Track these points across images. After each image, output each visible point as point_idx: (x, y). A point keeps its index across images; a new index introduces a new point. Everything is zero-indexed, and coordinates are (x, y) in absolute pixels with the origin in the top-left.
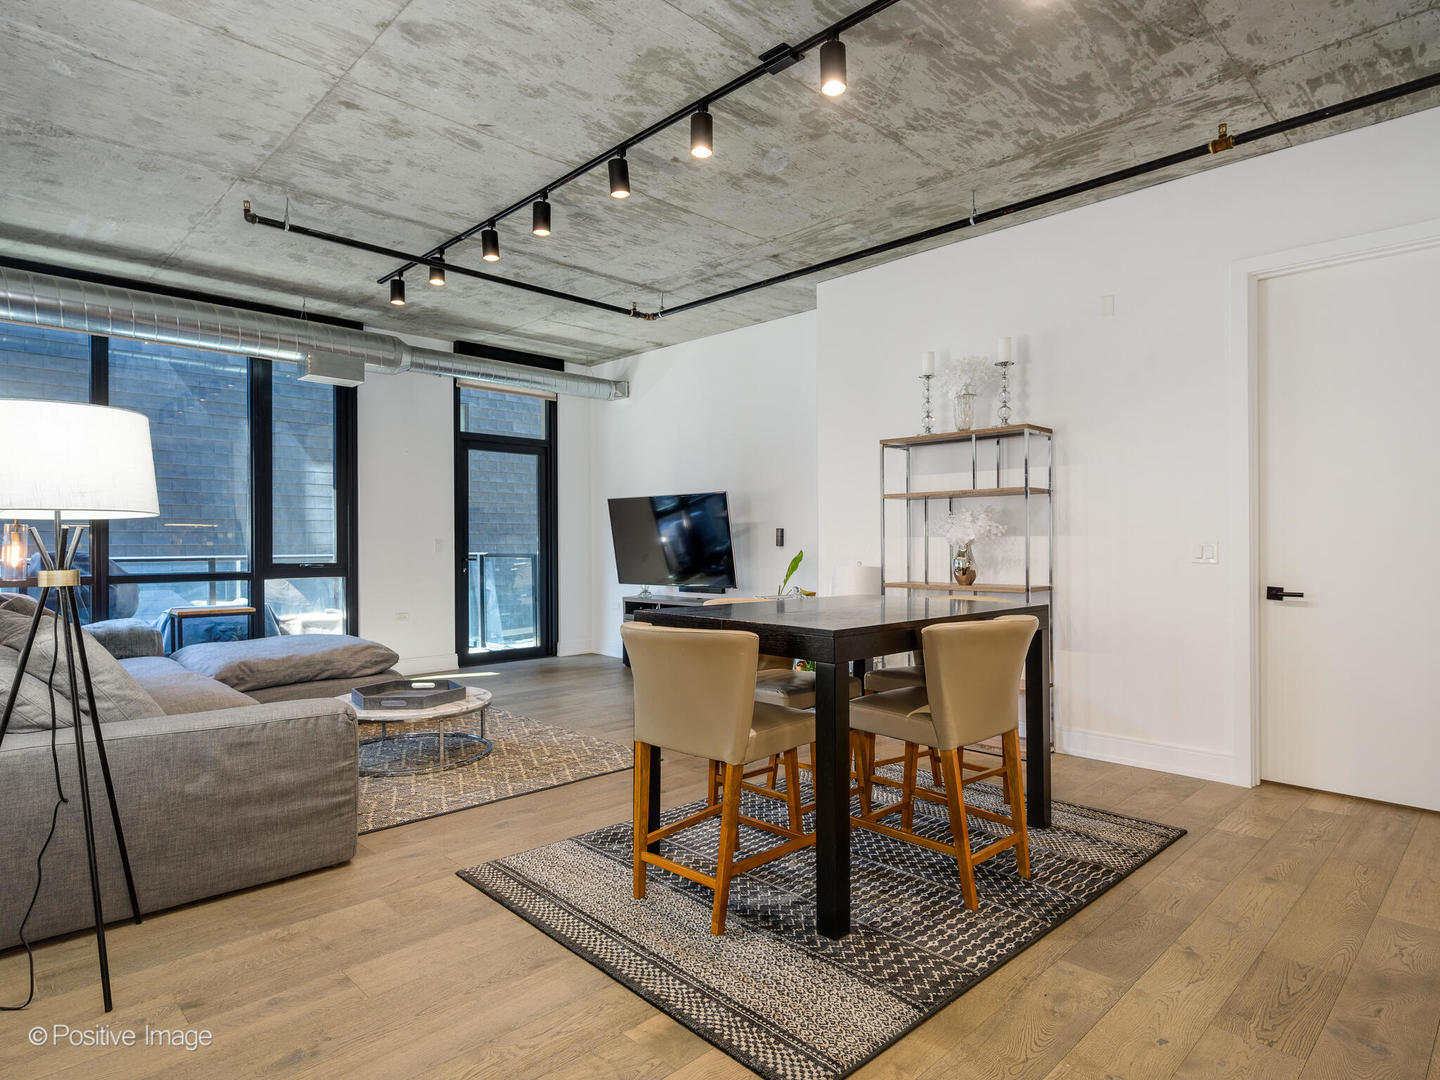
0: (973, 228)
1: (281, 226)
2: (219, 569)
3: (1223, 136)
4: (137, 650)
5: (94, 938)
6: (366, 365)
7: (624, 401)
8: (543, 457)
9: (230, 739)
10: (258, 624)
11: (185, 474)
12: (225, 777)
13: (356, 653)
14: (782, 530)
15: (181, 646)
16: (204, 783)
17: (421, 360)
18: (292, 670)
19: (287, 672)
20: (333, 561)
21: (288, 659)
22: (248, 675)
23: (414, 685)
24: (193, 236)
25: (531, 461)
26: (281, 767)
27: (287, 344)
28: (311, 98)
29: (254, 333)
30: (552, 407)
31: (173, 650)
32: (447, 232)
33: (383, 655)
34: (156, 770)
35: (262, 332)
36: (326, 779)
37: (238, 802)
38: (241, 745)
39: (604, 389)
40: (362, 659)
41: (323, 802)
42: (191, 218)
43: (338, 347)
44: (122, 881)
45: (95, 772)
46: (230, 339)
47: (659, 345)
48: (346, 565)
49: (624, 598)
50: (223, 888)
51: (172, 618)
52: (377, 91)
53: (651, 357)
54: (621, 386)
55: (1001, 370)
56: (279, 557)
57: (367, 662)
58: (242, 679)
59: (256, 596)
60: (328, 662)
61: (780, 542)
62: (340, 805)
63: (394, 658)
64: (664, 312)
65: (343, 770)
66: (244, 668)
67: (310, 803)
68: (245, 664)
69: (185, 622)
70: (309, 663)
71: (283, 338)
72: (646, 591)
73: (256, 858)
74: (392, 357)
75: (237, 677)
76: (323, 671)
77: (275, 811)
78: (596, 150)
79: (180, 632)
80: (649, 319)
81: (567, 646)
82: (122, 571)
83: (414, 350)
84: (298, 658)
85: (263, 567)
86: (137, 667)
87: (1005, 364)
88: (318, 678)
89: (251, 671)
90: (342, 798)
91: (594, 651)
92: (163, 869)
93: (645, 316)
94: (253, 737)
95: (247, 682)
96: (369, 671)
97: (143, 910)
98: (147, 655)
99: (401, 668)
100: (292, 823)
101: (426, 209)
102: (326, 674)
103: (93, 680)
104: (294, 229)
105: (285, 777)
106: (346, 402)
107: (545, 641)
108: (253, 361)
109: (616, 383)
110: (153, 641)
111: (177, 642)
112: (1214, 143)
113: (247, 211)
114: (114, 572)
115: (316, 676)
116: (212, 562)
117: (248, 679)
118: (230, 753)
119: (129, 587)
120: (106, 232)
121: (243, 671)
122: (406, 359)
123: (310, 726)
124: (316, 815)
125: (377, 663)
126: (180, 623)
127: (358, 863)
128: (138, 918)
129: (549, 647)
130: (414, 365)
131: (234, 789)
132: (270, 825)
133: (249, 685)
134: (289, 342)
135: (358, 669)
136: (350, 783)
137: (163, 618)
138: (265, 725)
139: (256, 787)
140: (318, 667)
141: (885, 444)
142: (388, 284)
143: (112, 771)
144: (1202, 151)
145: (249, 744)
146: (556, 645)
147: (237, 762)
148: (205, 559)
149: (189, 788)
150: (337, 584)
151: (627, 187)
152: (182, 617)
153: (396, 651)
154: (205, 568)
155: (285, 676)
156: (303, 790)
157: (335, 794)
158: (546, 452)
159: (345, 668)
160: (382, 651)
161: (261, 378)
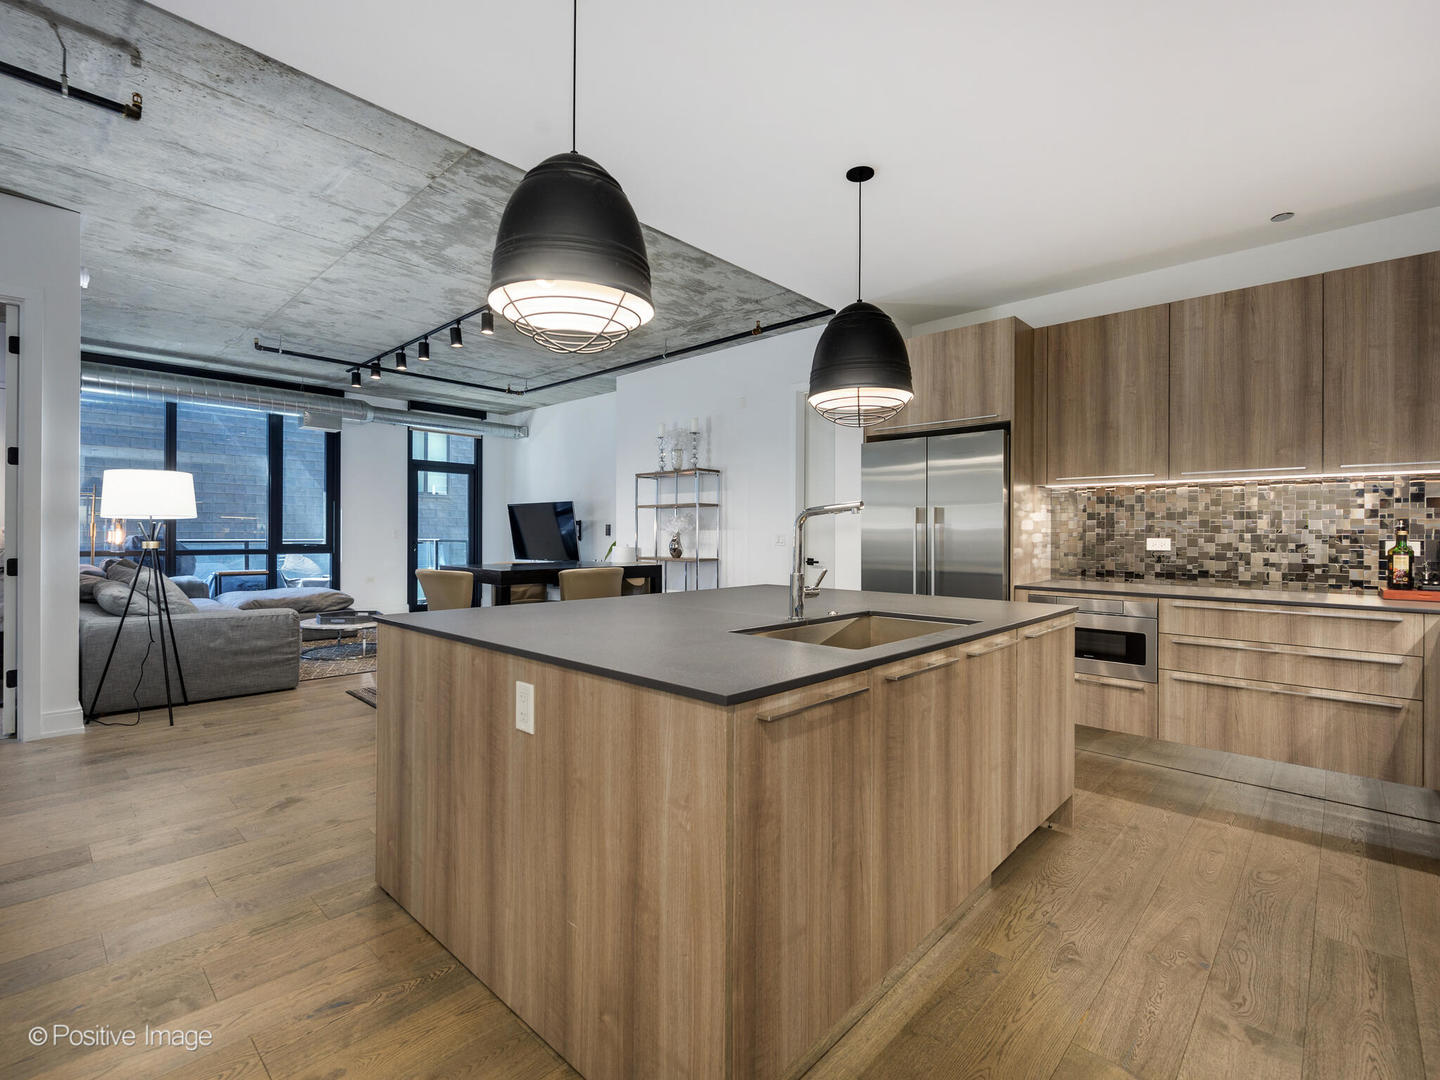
0: (665, 360)
1: (277, 351)
2: (250, 547)
3: (758, 327)
4: (192, 594)
5: (167, 709)
6: (344, 419)
7: (527, 438)
8: (474, 476)
9: (233, 623)
10: (273, 580)
11: (234, 480)
12: (230, 641)
13: (328, 597)
14: (609, 526)
15: (221, 593)
16: (219, 643)
20: (323, 543)
21: (284, 599)
23: (356, 613)
24: (229, 349)
25: (465, 479)
26: (258, 638)
27: (292, 408)
28: (284, 300)
29: (269, 401)
30: (479, 443)
31: (216, 595)
32: (379, 350)
33: (343, 599)
34: (196, 635)
35: (274, 400)
36: (282, 646)
37: (236, 653)
38: (238, 626)
39: (511, 433)
40: (330, 600)
41: (280, 657)
42: (226, 342)
43: (324, 408)
44: (179, 685)
45: (167, 634)
47: (545, 405)
48: (332, 546)
50: (228, 694)
51: (216, 577)
52: (317, 298)
53: (540, 411)
54: (523, 430)
55: (694, 436)
56: (286, 540)
57: (334, 602)
59: (272, 565)
60: (308, 602)
61: (608, 532)
62: (288, 660)
63: (351, 601)
64: (527, 391)
65: (291, 642)
66: (256, 604)
67: (273, 657)
68: (256, 601)
69: (224, 579)
70: (296, 602)
71: (288, 403)
73: (246, 681)
74: (362, 414)
76: (305, 607)
77: (256, 659)
78: (445, 321)
79: (221, 584)
80: (521, 394)
83: (376, 409)
84: (290, 599)
85: (276, 546)
86: (198, 602)
87: (695, 433)
89: (260, 606)
90: (291, 656)
92: (198, 681)
93: (516, 393)
94: (245, 623)
96: (335, 608)
97: (189, 700)
98: (202, 597)
99: (353, 607)
100: (264, 665)
101: (361, 341)
102: (307, 609)
103: (167, 594)
104: (284, 352)
105: (261, 643)
106: (333, 442)
108: (270, 417)
109: (520, 428)
110: (205, 589)
111: (218, 591)
112: (755, 330)
113: (256, 344)
114: (179, 548)
116: (247, 543)
118: (232, 630)
119: (189, 557)
120: (176, 346)
121: (255, 606)
122: (370, 415)
123: (274, 619)
124: (276, 663)
125: (339, 603)
126: (220, 581)
127: (298, 689)
128: (186, 703)
131: (234, 647)
132: (251, 666)
134: (293, 406)
135: (331, 606)
136: (296, 649)
137: (211, 577)
138: (250, 618)
139: (246, 647)
140: (302, 604)
141: (638, 476)
142: (350, 373)
143: (175, 634)
144: (748, 334)
145: (242, 626)
147: (236, 634)
148: (244, 541)
149: (212, 645)
150: (325, 556)
151: (460, 342)
152: (221, 575)
153: (352, 596)
154: (243, 547)
156: (269, 650)
157: (287, 653)
158: (475, 473)
159: (320, 606)
160: (343, 596)
161: (276, 427)
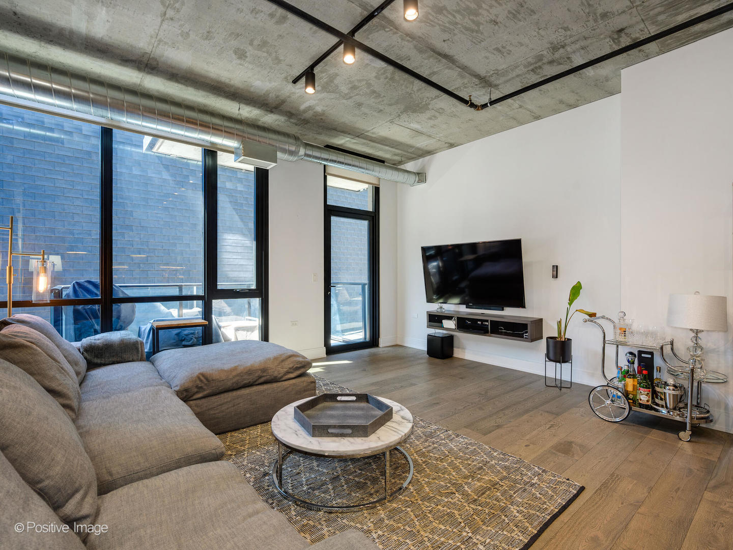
2: (184, 293)
4: (125, 356)
6: (279, 153)
7: (422, 186)
8: (371, 222)
10: (207, 335)
13: (283, 361)
14: (557, 266)
15: (158, 351)
17: (309, 152)
18: (238, 378)
19: (234, 380)
20: (254, 287)
21: (235, 368)
22: (206, 384)
23: (339, 398)
25: (364, 225)
29: (207, 124)
31: (153, 356)
33: (301, 362)
35: (212, 124)
40: (288, 365)
43: (261, 139)
46: (192, 128)
47: (452, 146)
48: (261, 291)
49: (427, 312)
51: (152, 329)
54: (421, 176)
56: (222, 285)
57: (290, 368)
58: (201, 387)
59: (207, 312)
60: (264, 370)
61: (556, 275)
63: (309, 364)
64: (492, 103)
66: (202, 378)
68: (203, 375)
69: (161, 332)
70: (250, 372)
71: (227, 130)
72: (441, 308)
74: (293, 148)
75: (197, 387)
76: (260, 377)
79: (158, 340)
80: (478, 110)
81: (384, 341)
82: (125, 294)
83: (307, 145)
84: (242, 368)
85: (211, 291)
88: (257, 383)
89: (207, 379)
91: (399, 343)
95: (204, 390)
96: (292, 375)
98: (133, 361)
102: (262, 380)
107: (372, 338)
108: (206, 147)
109: (418, 174)
110: (137, 349)
115: (256, 381)
116: (180, 288)
117: (205, 387)
121: (201, 381)
122: (302, 151)
125: (297, 369)
126: (158, 333)
129: (373, 342)
130: (306, 155)
133: (206, 393)
134: (230, 133)
135: (288, 373)
137: (145, 329)
140: (257, 375)
146: (378, 339)
148: (177, 286)
150: (256, 302)
152: (159, 328)
154: (175, 292)
155: (233, 383)
158: (373, 218)
159: (276, 374)
160: (301, 359)
